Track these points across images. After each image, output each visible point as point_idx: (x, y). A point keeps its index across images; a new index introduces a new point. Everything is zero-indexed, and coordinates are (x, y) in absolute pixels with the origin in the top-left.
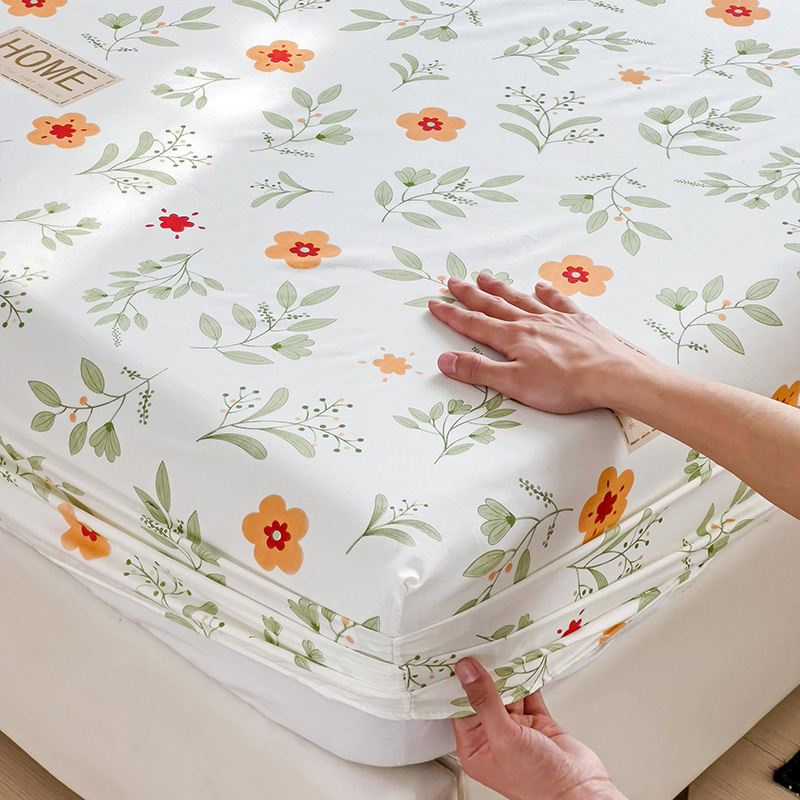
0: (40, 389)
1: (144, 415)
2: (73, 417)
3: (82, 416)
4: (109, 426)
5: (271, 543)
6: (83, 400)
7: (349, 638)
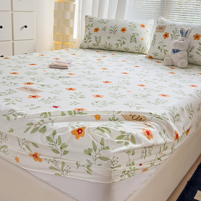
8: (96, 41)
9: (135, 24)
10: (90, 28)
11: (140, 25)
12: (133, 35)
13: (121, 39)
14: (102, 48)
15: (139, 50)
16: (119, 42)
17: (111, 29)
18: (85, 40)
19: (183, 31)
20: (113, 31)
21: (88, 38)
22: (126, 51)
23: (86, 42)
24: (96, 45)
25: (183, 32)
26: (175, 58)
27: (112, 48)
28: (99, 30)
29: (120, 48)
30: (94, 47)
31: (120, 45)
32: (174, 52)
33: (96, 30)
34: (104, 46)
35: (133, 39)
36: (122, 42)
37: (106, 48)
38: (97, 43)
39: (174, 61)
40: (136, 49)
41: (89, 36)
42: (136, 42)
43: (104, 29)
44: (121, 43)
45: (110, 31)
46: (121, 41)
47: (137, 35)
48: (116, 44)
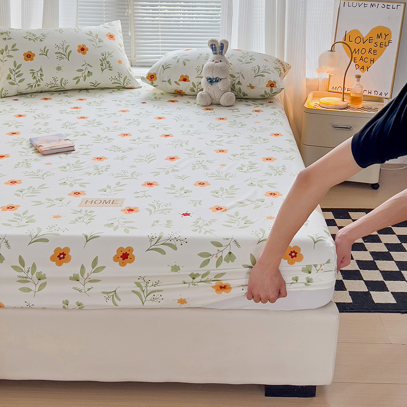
0: (201, 255)
1: (238, 245)
2: (216, 257)
3: (219, 255)
4: (230, 253)
5: (292, 257)
6: (218, 251)
7: (322, 270)
8: (34, 79)
9: (97, 36)
10: (11, 53)
11: (107, 35)
12: (103, 57)
13: (84, 68)
14: (47, 88)
15: (119, 82)
16: (79, 74)
17: (59, 51)
18: (11, 81)
19: (215, 45)
20: (64, 54)
21: (16, 75)
22: (94, 87)
23: (12, 84)
24: (34, 86)
25: (215, 48)
26: (215, 92)
27: (67, 87)
28: (34, 55)
29: (83, 84)
30: (30, 90)
31: (82, 79)
32: (210, 81)
33: (29, 56)
34: (50, 86)
35: (105, 63)
36: (86, 73)
37: (53, 89)
38: (37, 82)
39: (213, 97)
40: (113, 81)
41: (17, 70)
42: (110, 68)
43: (45, 53)
44: (84, 75)
45: (58, 55)
46: (83, 72)
47: (109, 56)
48: (75, 79)
